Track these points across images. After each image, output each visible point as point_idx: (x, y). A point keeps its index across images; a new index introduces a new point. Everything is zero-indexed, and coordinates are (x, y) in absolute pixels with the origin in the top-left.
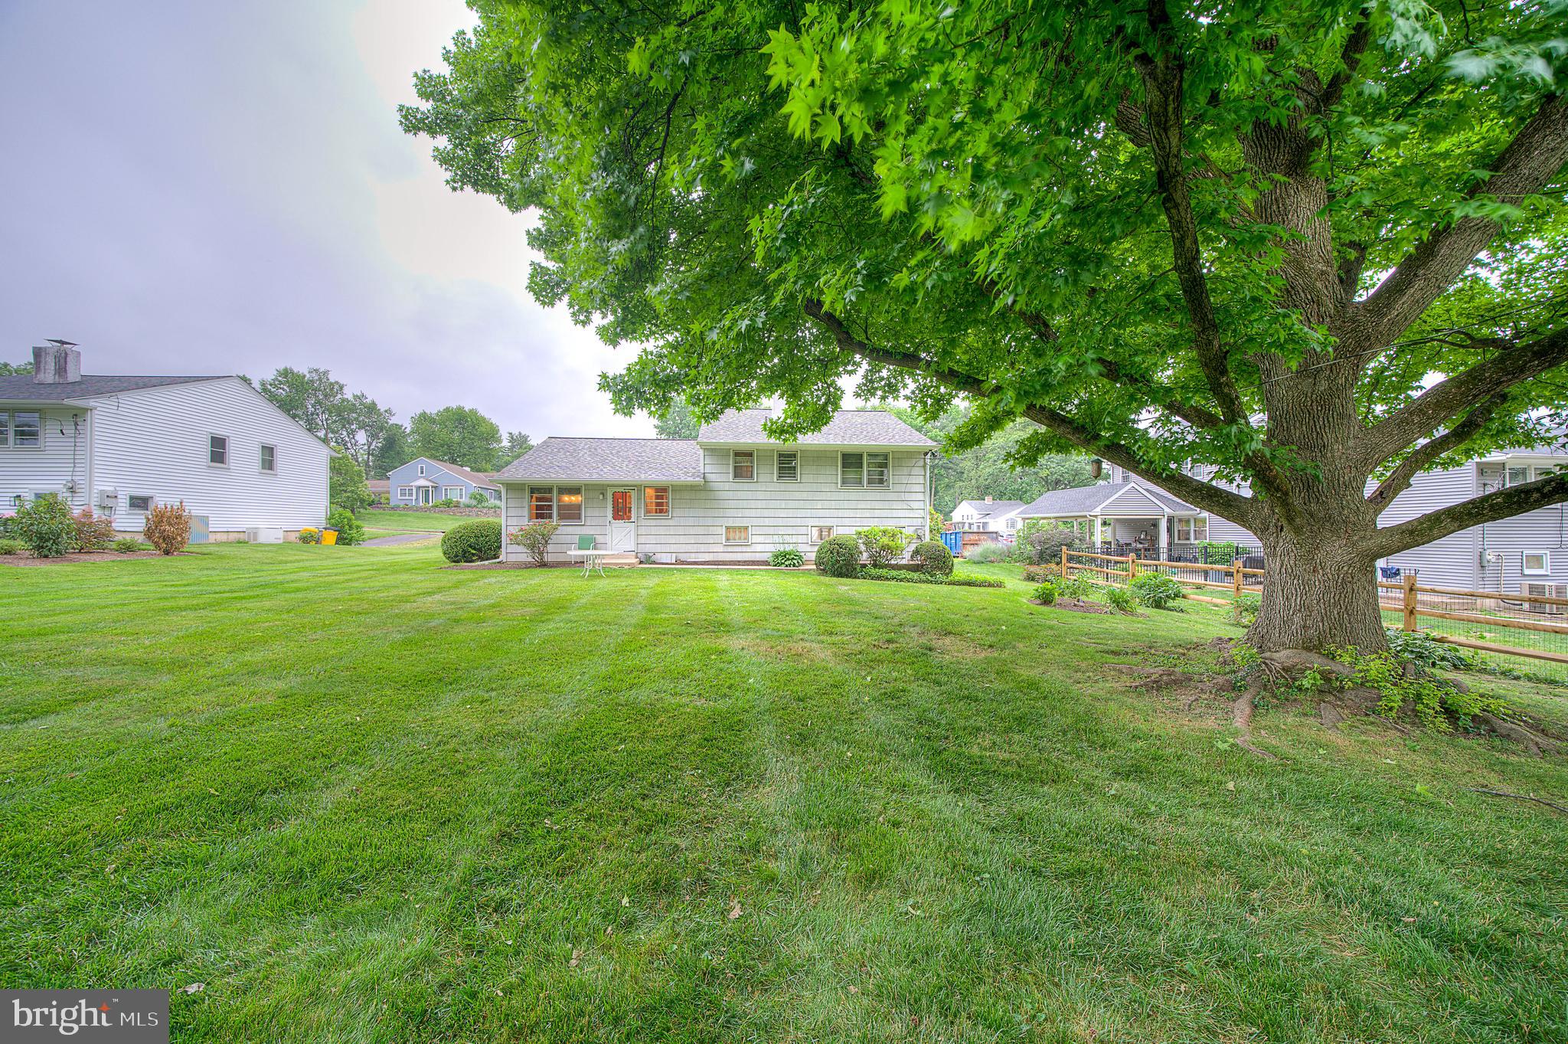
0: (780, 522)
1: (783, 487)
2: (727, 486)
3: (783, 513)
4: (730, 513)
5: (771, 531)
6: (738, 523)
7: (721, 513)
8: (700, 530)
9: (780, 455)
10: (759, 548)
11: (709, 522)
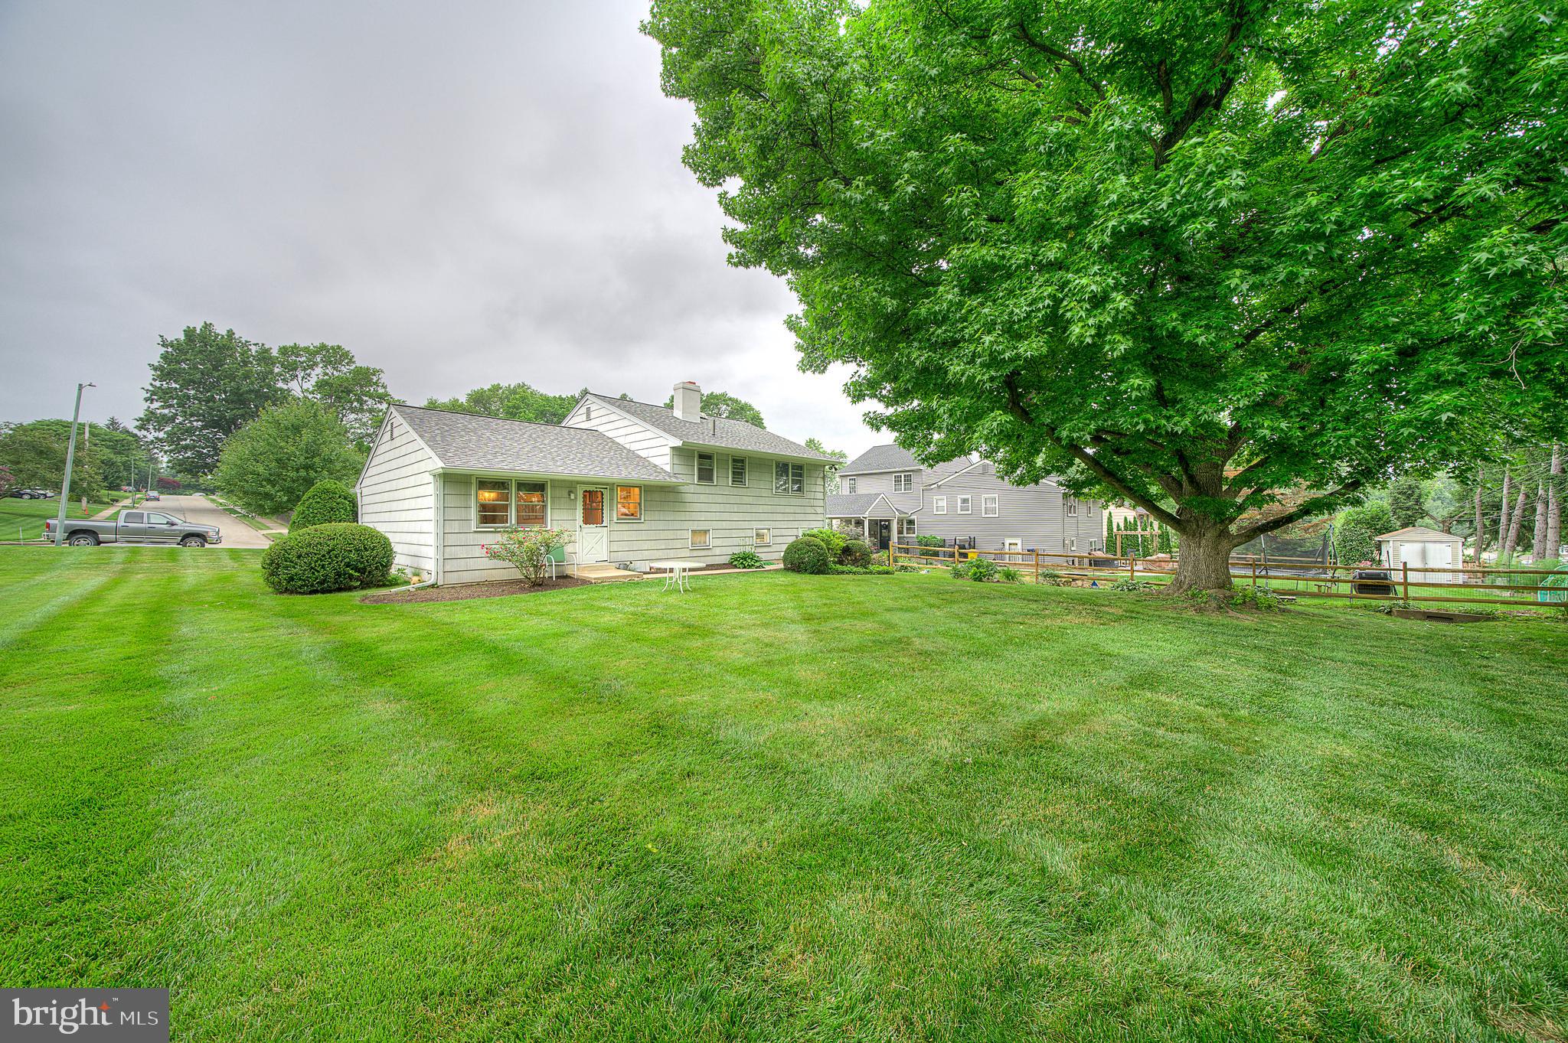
0: (734, 525)
1: (735, 491)
2: (692, 488)
3: (735, 517)
4: (695, 516)
5: (727, 533)
6: (703, 526)
7: (688, 516)
8: (669, 535)
9: (734, 461)
10: (718, 551)
11: (677, 525)
